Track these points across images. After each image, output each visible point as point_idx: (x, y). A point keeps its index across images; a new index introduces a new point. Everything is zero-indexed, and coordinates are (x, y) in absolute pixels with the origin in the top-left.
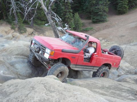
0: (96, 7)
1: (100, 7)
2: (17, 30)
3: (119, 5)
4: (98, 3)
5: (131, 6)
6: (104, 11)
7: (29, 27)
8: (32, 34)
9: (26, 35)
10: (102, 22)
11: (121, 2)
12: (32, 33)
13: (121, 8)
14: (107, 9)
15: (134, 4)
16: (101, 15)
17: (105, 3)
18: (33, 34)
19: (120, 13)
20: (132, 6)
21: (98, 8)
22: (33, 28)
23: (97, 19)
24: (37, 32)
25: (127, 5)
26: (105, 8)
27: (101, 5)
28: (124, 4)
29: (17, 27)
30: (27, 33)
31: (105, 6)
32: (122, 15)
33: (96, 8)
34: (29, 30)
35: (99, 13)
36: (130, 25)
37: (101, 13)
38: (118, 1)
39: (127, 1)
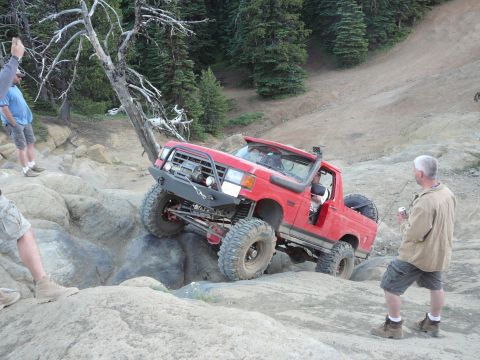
0: (270, 48)
1: (281, 46)
3: (340, 40)
4: (273, 35)
5: (374, 40)
6: (295, 59)
7: (57, 123)
8: (66, 144)
10: (288, 93)
11: (344, 30)
12: (68, 140)
13: (345, 46)
14: (303, 54)
15: (383, 33)
16: (285, 73)
17: (296, 32)
18: (70, 146)
19: (343, 63)
20: (379, 41)
21: (275, 52)
22: (69, 126)
23: (273, 86)
24: (83, 136)
25: (364, 37)
26: (297, 51)
27: (284, 39)
28: (353, 34)
30: (51, 142)
31: (296, 43)
32: (348, 68)
33: (267, 52)
34: (58, 132)
35: (280, 65)
36: (375, 98)
37: (284, 66)
38: (336, 26)
39: (364, 25)
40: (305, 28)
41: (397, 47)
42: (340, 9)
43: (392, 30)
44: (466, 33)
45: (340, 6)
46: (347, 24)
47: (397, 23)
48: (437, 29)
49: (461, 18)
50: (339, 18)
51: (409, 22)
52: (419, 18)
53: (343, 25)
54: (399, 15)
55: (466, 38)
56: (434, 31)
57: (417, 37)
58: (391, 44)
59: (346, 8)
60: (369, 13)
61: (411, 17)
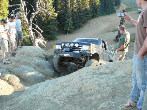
0: (48, 27)
1: (51, 26)
3: (66, 26)
4: (49, 23)
5: (75, 27)
6: (55, 30)
10: (52, 40)
11: (67, 23)
14: (57, 29)
15: (77, 25)
16: (52, 34)
17: (55, 23)
21: (49, 28)
23: (48, 37)
25: (73, 26)
26: (55, 28)
27: (52, 25)
31: (55, 25)
35: (50, 32)
37: (52, 32)
38: (65, 22)
39: (73, 23)
40: (58, 22)
41: (81, 29)
45: (66, 17)
47: (81, 23)
48: (91, 25)
49: (97, 23)
50: (66, 20)
51: (84, 23)
52: (86, 22)
53: (67, 22)
54: (81, 21)
55: (99, 28)
56: (90, 26)
57: (86, 27)
58: (79, 28)
59: (68, 18)
60: (74, 20)
61: (84, 22)
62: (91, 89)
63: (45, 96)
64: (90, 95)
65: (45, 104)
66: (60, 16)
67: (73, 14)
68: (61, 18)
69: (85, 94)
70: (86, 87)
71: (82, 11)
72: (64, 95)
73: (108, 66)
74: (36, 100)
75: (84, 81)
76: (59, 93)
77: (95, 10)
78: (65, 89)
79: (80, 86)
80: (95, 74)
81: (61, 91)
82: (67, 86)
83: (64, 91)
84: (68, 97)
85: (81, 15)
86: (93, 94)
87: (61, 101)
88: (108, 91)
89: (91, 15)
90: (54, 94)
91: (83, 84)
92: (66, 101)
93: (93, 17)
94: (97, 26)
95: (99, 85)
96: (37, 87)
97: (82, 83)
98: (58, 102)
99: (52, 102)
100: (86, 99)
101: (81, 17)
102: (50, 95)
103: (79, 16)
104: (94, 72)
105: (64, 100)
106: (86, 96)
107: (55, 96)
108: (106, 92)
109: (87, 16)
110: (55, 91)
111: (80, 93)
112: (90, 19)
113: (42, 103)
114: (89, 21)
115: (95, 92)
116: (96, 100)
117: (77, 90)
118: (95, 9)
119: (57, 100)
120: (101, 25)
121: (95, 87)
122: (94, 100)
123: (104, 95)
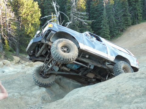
2: (3, 58)
7: (15, 55)
9: (13, 63)
11: (103, 32)
12: (19, 61)
15: (115, 34)
18: (20, 63)
20: (113, 36)
22: (19, 57)
24: (23, 60)
25: (109, 35)
28: (106, 33)
29: (2, 55)
30: (14, 61)
39: (109, 31)
40: (92, 30)
41: (119, 38)
42: (102, 26)
43: (117, 33)
44: (140, 35)
45: (102, 25)
46: (104, 30)
47: (119, 31)
48: (131, 33)
49: (138, 31)
50: (101, 28)
51: (122, 31)
52: (125, 30)
54: (119, 28)
56: (130, 34)
57: (125, 35)
58: (117, 37)
59: (104, 25)
60: (110, 27)
61: (123, 29)
62: (127, 90)
63: (86, 96)
64: (126, 94)
65: (87, 102)
66: (95, 24)
67: (110, 21)
68: (96, 26)
69: (121, 94)
70: (123, 88)
71: (120, 17)
72: (104, 95)
73: (144, 73)
74: (78, 99)
75: (120, 84)
76: (98, 94)
77: (135, 15)
78: (103, 91)
79: (117, 87)
80: (131, 79)
81: (100, 93)
82: (106, 88)
83: (103, 92)
84: (107, 96)
85: (119, 22)
86: (128, 93)
87: (101, 99)
88: (141, 91)
89: (130, 22)
90: (94, 95)
91: (120, 86)
92: (105, 99)
93: (133, 24)
94: (138, 34)
95: (134, 86)
96: (79, 91)
97: (118, 85)
98: (98, 100)
99: (93, 101)
100: (122, 98)
101: (119, 24)
102: (90, 96)
103: (117, 23)
104: (130, 78)
105: (103, 98)
106: (123, 95)
107: (95, 96)
108: (140, 91)
109: (126, 22)
110: (95, 93)
111: (117, 93)
112: (129, 26)
113: (84, 101)
114: (128, 29)
115: (130, 92)
116: (130, 98)
117: (114, 91)
118: (135, 13)
119: (97, 99)
120: (143, 33)
121: (130, 88)
122: (129, 98)
123: (138, 94)
